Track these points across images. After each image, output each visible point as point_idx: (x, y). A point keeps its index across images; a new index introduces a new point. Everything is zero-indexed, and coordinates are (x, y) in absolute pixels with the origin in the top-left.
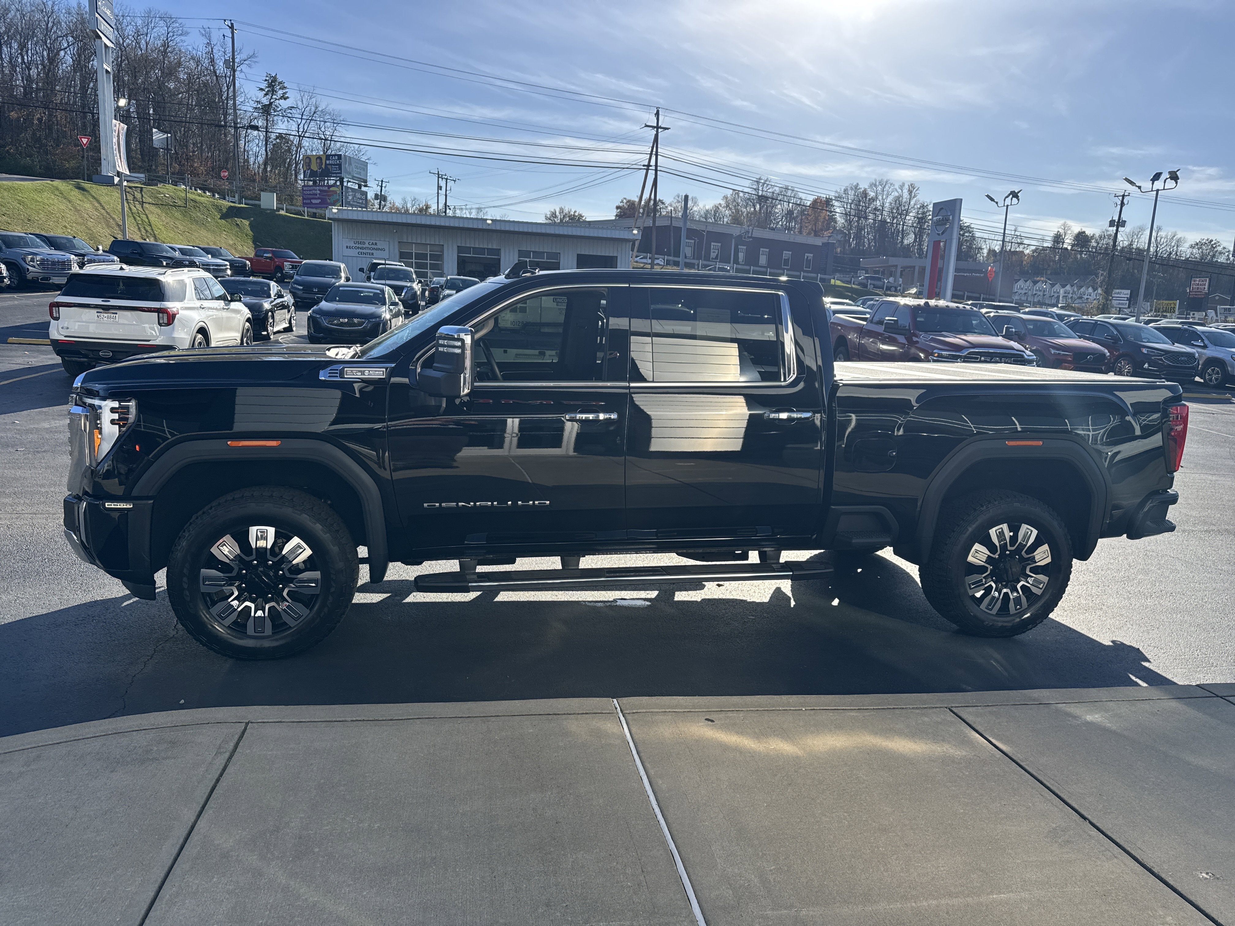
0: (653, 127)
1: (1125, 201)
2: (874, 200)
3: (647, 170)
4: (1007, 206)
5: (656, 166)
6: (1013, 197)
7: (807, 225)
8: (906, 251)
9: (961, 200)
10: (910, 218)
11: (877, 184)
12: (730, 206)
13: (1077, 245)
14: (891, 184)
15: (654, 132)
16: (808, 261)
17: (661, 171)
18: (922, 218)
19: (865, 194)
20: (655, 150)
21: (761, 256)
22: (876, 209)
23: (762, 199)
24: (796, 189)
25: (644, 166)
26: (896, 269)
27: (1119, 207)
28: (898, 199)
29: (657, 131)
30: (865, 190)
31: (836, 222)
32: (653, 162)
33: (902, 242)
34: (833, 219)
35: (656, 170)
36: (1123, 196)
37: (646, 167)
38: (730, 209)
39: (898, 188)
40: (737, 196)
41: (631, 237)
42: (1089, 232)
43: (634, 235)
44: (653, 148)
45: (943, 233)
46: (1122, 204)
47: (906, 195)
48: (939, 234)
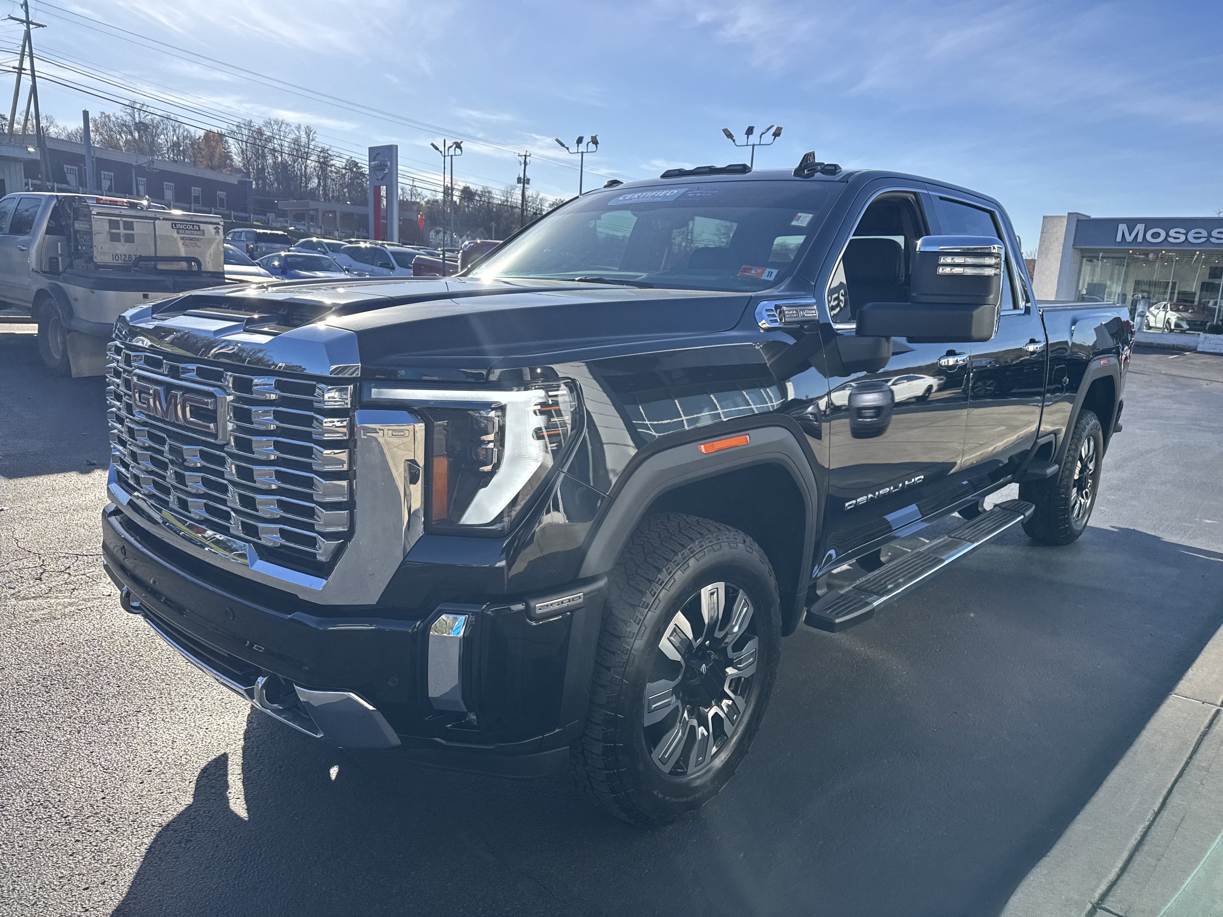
0: (22, 21)
1: (527, 160)
2: (270, 139)
3: (20, 74)
4: (452, 156)
5: (33, 70)
6: (457, 147)
7: (201, 160)
8: (312, 194)
9: (397, 146)
10: (312, 163)
11: (272, 122)
12: (101, 131)
13: (464, 198)
14: (287, 125)
15: (24, 27)
16: (222, 200)
17: (40, 77)
18: (324, 163)
19: (260, 132)
20: (27, 49)
21: (166, 191)
22: (274, 150)
23: (141, 127)
24: (180, 119)
25: (14, 68)
26: (318, 213)
27: (523, 165)
28: (296, 141)
29: (28, 27)
30: (260, 129)
31: (232, 160)
32: (27, 65)
33: (306, 187)
34: (227, 156)
35: (33, 76)
36: (525, 156)
37: (17, 70)
38: (101, 134)
39: (294, 129)
40: (107, 119)
41: (26, 157)
42: (473, 187)
43: (30, 153)
44: (24, 47)
45: (382, 179)
46: (525, 162)
47: (303, 135)
48: (378, 179)
